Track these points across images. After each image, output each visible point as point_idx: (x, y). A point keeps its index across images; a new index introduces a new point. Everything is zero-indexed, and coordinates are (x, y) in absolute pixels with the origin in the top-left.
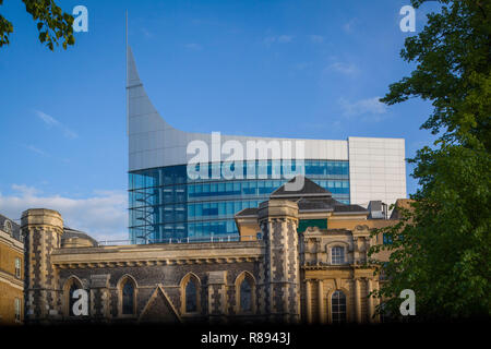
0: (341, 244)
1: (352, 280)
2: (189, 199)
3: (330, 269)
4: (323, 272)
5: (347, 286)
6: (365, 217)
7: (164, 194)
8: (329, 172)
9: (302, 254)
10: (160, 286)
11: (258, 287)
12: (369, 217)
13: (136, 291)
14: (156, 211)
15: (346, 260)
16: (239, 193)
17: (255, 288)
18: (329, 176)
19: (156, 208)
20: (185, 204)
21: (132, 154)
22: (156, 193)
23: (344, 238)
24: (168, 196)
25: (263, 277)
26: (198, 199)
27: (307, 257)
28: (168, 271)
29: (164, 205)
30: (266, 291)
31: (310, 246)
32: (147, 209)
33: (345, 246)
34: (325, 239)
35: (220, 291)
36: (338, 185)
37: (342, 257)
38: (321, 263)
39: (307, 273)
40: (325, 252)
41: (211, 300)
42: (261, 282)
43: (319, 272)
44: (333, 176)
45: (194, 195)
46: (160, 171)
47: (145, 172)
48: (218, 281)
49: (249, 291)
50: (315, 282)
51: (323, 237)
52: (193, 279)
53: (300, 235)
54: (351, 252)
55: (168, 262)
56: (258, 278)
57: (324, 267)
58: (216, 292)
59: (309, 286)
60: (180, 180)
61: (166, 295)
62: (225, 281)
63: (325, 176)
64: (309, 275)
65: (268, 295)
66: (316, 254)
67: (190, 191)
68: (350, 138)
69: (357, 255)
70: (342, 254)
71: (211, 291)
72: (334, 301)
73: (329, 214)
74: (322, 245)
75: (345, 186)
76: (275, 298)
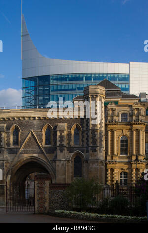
0: (126, 112)
1: (131, 131)
2: (51, 92)
3: (120, 125)
4: (117, 126)
5: (128, 134)
6: (137, 101)
7: (39, 90)
8: (120, 80)
9: (106, 117)
10: (32, 131)
11: (83, 132)
12: (139, 100)
13: (20, 133)
14: (35, 99)
15: (128, 120)
16: (75, 90)
17: (81, 133)
18: (119, 82)
19: (35, 97)
20: (49, 95)
21: (23, 70)
22: (35, 89)
23: (128, 109)
24: (41, 91)
25: (86, 127)
26: (55, 92)
27: (109, 118)
28: (36, 123)
29: (39, 96)
30: (87, 134)
31: (110, 112)
32: (31, 97)
33: (128, 113)
34: (118, 109)
35: (63, 134)
36: (124, 86)
37: (127, 119)
38: (116, 122)
39: (108, 126)
40: (118, 116)
41: (58, 139)
42: (85, 129)
43: (114, 126)
44: (121, 82)
45: (54, 90)
46: (37, 79)
47: (30, 79)
48: (62, 129)
49: (78, 134)
50: (112, 131)
51: (117, 108)
52: (49, 127)
53: (106, 107)
54: (131, 116)
55: (36, 118)
56: (83, 127)
57: (117, 123)
58: (61, 134)
59: (109, 133)
60: (47, 83)
61: (35, 136)
62: (66, 129)
63: (117, 82)
64: (110, 127)
65: (88, 136)
66: (113, 117)
67: (51, 88)
68: (130, 63)
69: (134, 118)
70: (127, 116)
71: (58, 134)
72: (122, 141)
73: (120, 99)
74: (117, 112)
75: (127, 87)
76: (92, 138)
